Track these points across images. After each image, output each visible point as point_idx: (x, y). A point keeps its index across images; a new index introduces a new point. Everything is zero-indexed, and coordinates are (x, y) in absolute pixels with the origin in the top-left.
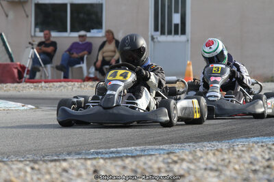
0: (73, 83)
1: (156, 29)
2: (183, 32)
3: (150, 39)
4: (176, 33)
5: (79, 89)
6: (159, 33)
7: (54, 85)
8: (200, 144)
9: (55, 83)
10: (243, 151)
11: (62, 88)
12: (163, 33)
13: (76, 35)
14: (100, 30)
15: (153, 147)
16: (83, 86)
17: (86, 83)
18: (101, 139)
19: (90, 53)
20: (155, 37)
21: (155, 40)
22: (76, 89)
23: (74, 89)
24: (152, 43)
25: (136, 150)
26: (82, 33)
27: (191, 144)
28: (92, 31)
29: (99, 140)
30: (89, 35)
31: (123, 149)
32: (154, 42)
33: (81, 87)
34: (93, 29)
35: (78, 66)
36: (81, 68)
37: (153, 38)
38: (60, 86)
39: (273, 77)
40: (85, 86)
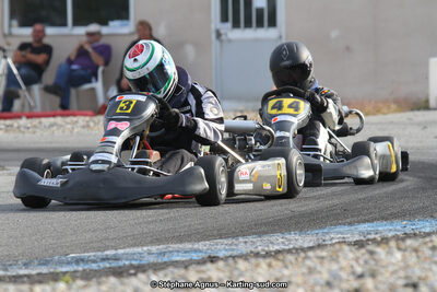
0: (75, 119)
1: (224, 19)
2: (273, 23)
3: (214, 36)
4: (260, 24)
5: (85, 131)
6: (229, 25)
7: (40, 123)
9: (44, 120)
11: (55, 128)
12: (236, 24)
13: (81, 30)
14: (125, 22)
16: (92, 124)
19: (107, 63)
20: (222, 31)
21: (223, 37)
22: (79, 129)
23: (76, 130)
24: (218, 43)
26: (93, 28)
28: (112, 24)
30: (105, 30)
32: (221, 41)
33: (88, 126)
34: (112, 20)
35: (87, 86)
36: (93, 89)
37: (219, 35)
38: (52, 125)
39: (427, 101)
40: (95, 124)
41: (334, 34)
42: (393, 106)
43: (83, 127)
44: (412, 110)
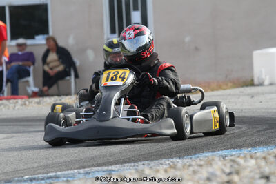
1: (113, 31)
5: (23, 107)
6: (116, 35)
8: (157, 162)
10: (201, 166)
11: (2, 106)
15: (100, 168)
16: (27, 103)
17: (31, 100)
18: (39, 162)
19: (33, 64)
22: (19, 106)
23: (17, 107)
25: (79, 173)
27: (146, 162)
28: (37, 37)
29: (36, 165)
31: (64, 172)
33: (25, 104)
34: (38, 34)
36: (27, 81)
39: (252, 80)
40: (29, 103)
41: (187, 39)
42: (230, 84)
43: (22, 105)
44: (243, 86)
